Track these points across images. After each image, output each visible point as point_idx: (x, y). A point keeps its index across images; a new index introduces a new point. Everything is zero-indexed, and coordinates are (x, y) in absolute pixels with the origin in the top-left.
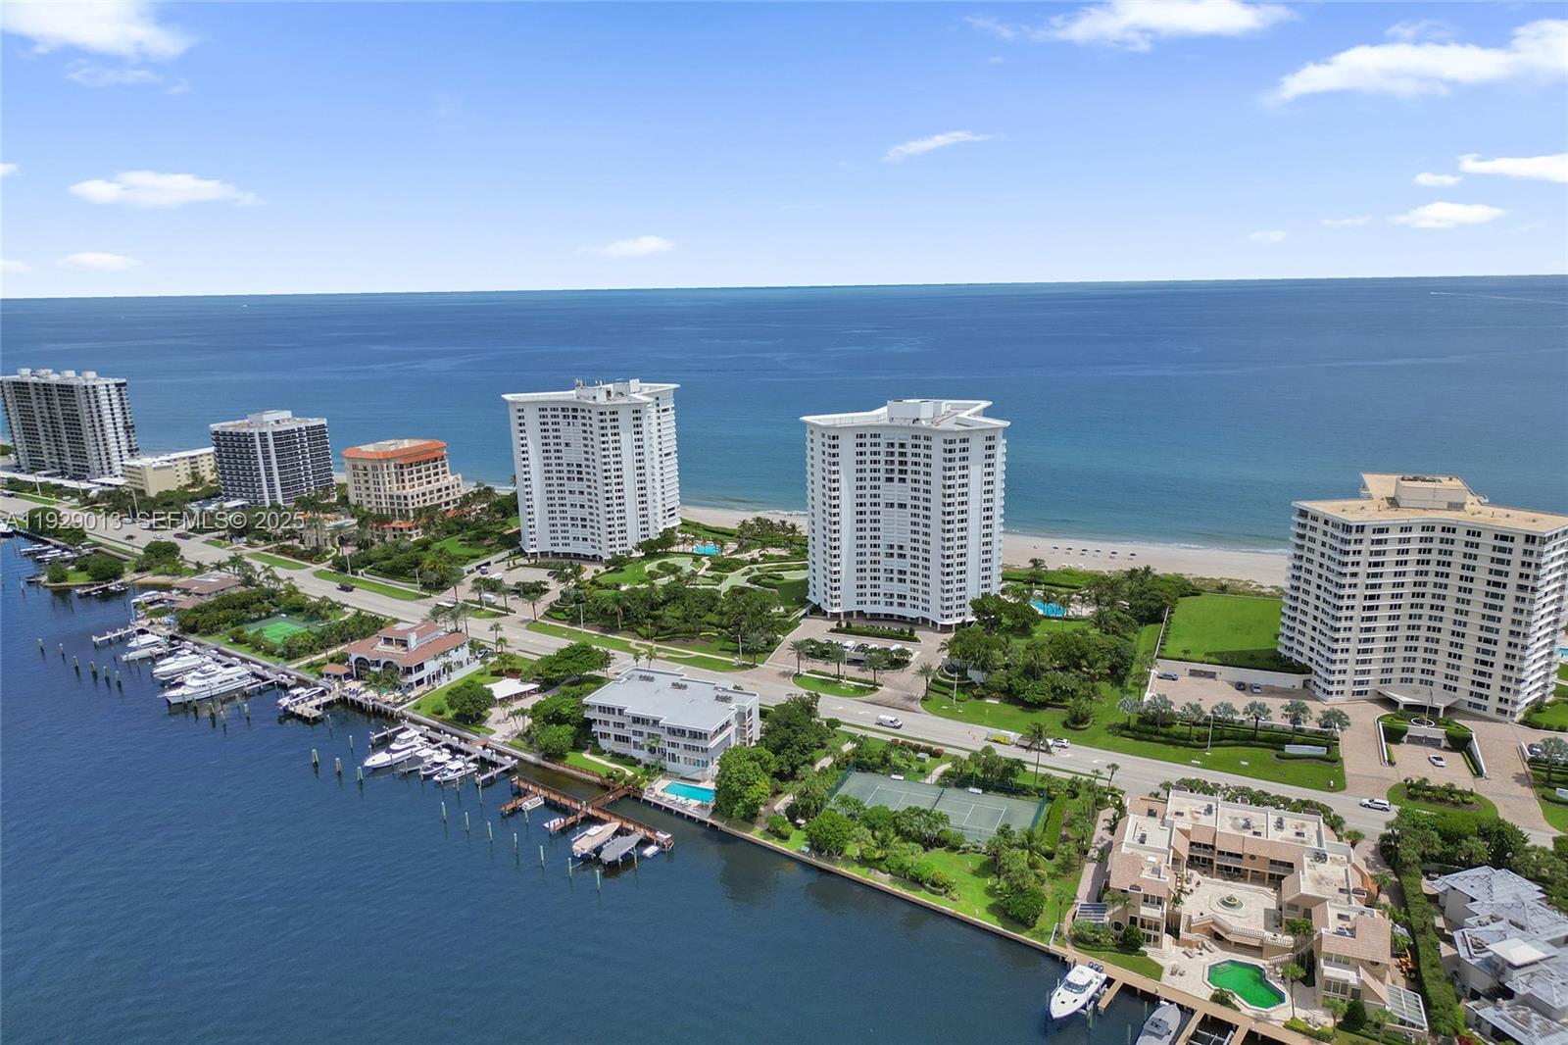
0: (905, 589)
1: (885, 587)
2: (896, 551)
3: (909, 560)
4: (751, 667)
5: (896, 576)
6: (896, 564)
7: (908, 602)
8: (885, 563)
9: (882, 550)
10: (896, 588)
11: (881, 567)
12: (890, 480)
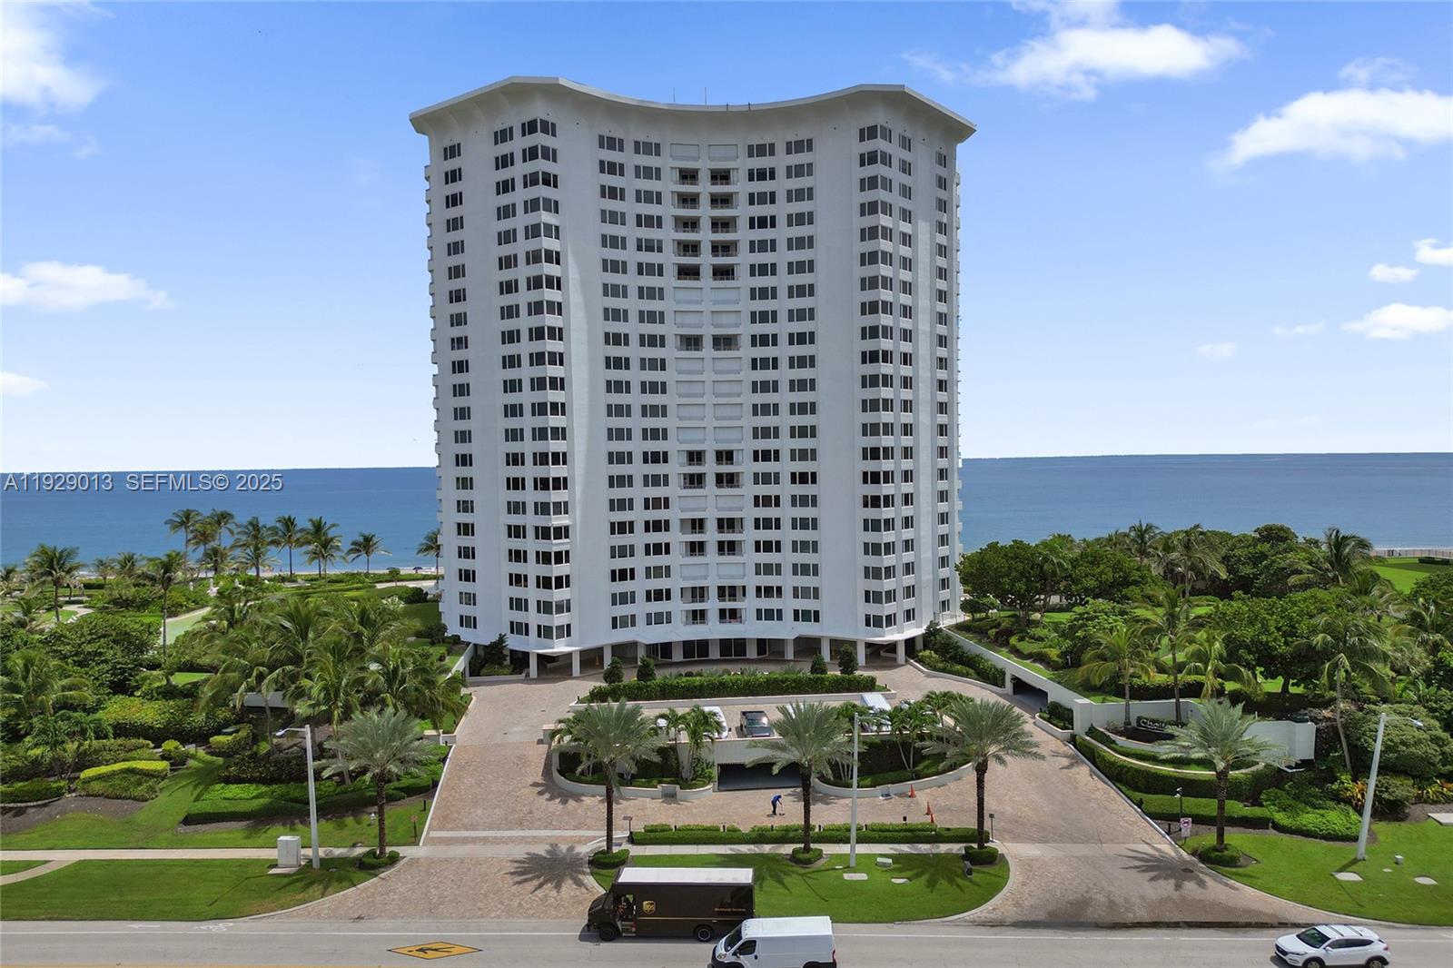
0: (741, 569)
1: (683, 571)
2: (710, 468)
3: (749, 489)
4: (371, 865)
5: (711, 536)
6: (711, 503)
7: (749, 604)
8: (684, 503)
9: (676, 468)
10: (714, 570)
11: (673, 515)
12: (688, 272)
